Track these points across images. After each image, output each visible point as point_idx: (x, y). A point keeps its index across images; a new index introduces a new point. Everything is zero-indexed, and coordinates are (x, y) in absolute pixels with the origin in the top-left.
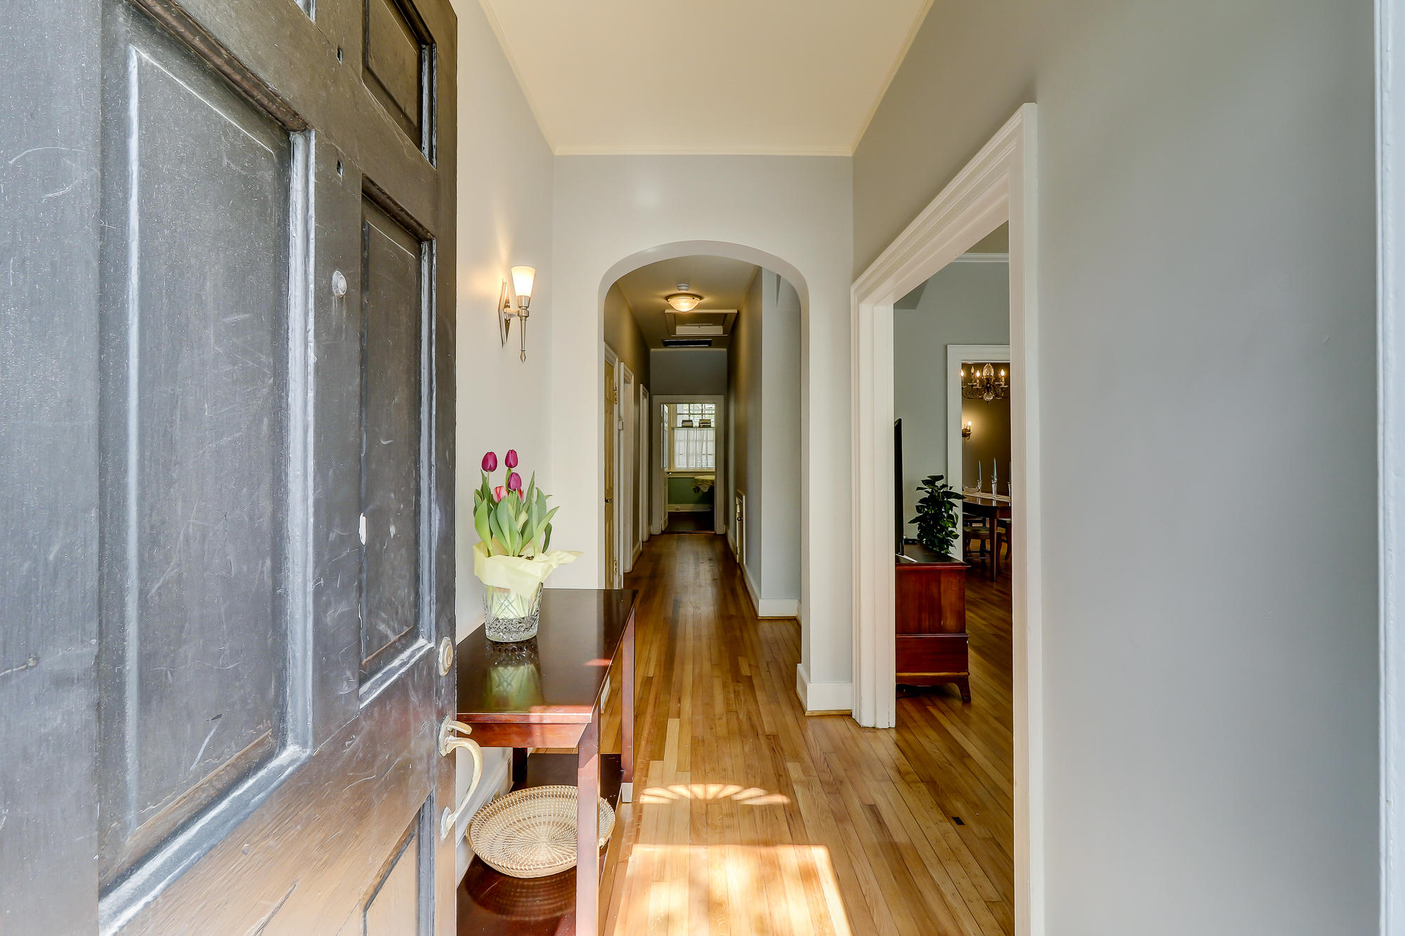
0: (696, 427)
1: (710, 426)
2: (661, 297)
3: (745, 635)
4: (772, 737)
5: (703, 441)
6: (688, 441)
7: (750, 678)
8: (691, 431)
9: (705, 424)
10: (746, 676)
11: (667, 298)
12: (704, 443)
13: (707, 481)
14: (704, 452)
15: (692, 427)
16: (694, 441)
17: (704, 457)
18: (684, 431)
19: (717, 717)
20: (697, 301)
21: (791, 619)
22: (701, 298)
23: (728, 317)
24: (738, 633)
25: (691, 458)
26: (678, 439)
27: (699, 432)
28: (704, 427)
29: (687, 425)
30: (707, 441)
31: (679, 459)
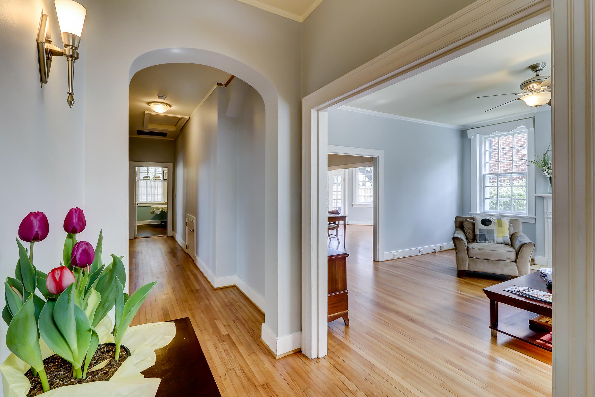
0: (152, 180)
1: (160, 180)
2: (145, 102)
3: (212, 302)
4: (265, 386)
5: (156, 187)
6: (147, 187)
7: (229, 335)
8: (149, 182)
9: (157, 179)
10: (226, 335)
11: (149, 103)
12: (156, 188)
13: (159, 208)
14: (156, 193)
15: (149, 180)
16: (150, 187)
17: (156, 196)
18: (145, 182)
19: (222, 378)
20: (168, 108)
21: (233, 287)
22: (170, 106)
23: (182, 121)
24: (207, 302)
25: (148, 196)
26: (141, 186)
27: (153, 182)
28: (156, 180)
29: (147, 178)
30: (158, 187)
31: (141, 196)
